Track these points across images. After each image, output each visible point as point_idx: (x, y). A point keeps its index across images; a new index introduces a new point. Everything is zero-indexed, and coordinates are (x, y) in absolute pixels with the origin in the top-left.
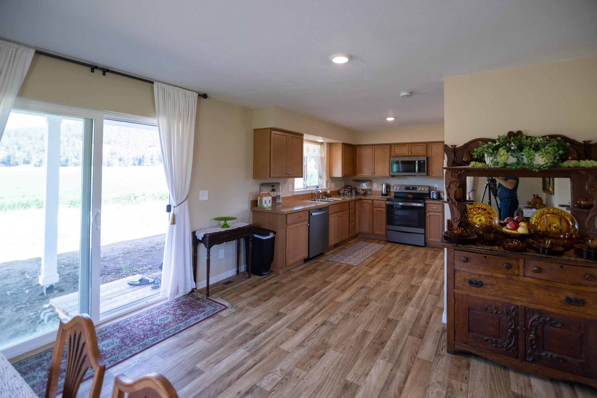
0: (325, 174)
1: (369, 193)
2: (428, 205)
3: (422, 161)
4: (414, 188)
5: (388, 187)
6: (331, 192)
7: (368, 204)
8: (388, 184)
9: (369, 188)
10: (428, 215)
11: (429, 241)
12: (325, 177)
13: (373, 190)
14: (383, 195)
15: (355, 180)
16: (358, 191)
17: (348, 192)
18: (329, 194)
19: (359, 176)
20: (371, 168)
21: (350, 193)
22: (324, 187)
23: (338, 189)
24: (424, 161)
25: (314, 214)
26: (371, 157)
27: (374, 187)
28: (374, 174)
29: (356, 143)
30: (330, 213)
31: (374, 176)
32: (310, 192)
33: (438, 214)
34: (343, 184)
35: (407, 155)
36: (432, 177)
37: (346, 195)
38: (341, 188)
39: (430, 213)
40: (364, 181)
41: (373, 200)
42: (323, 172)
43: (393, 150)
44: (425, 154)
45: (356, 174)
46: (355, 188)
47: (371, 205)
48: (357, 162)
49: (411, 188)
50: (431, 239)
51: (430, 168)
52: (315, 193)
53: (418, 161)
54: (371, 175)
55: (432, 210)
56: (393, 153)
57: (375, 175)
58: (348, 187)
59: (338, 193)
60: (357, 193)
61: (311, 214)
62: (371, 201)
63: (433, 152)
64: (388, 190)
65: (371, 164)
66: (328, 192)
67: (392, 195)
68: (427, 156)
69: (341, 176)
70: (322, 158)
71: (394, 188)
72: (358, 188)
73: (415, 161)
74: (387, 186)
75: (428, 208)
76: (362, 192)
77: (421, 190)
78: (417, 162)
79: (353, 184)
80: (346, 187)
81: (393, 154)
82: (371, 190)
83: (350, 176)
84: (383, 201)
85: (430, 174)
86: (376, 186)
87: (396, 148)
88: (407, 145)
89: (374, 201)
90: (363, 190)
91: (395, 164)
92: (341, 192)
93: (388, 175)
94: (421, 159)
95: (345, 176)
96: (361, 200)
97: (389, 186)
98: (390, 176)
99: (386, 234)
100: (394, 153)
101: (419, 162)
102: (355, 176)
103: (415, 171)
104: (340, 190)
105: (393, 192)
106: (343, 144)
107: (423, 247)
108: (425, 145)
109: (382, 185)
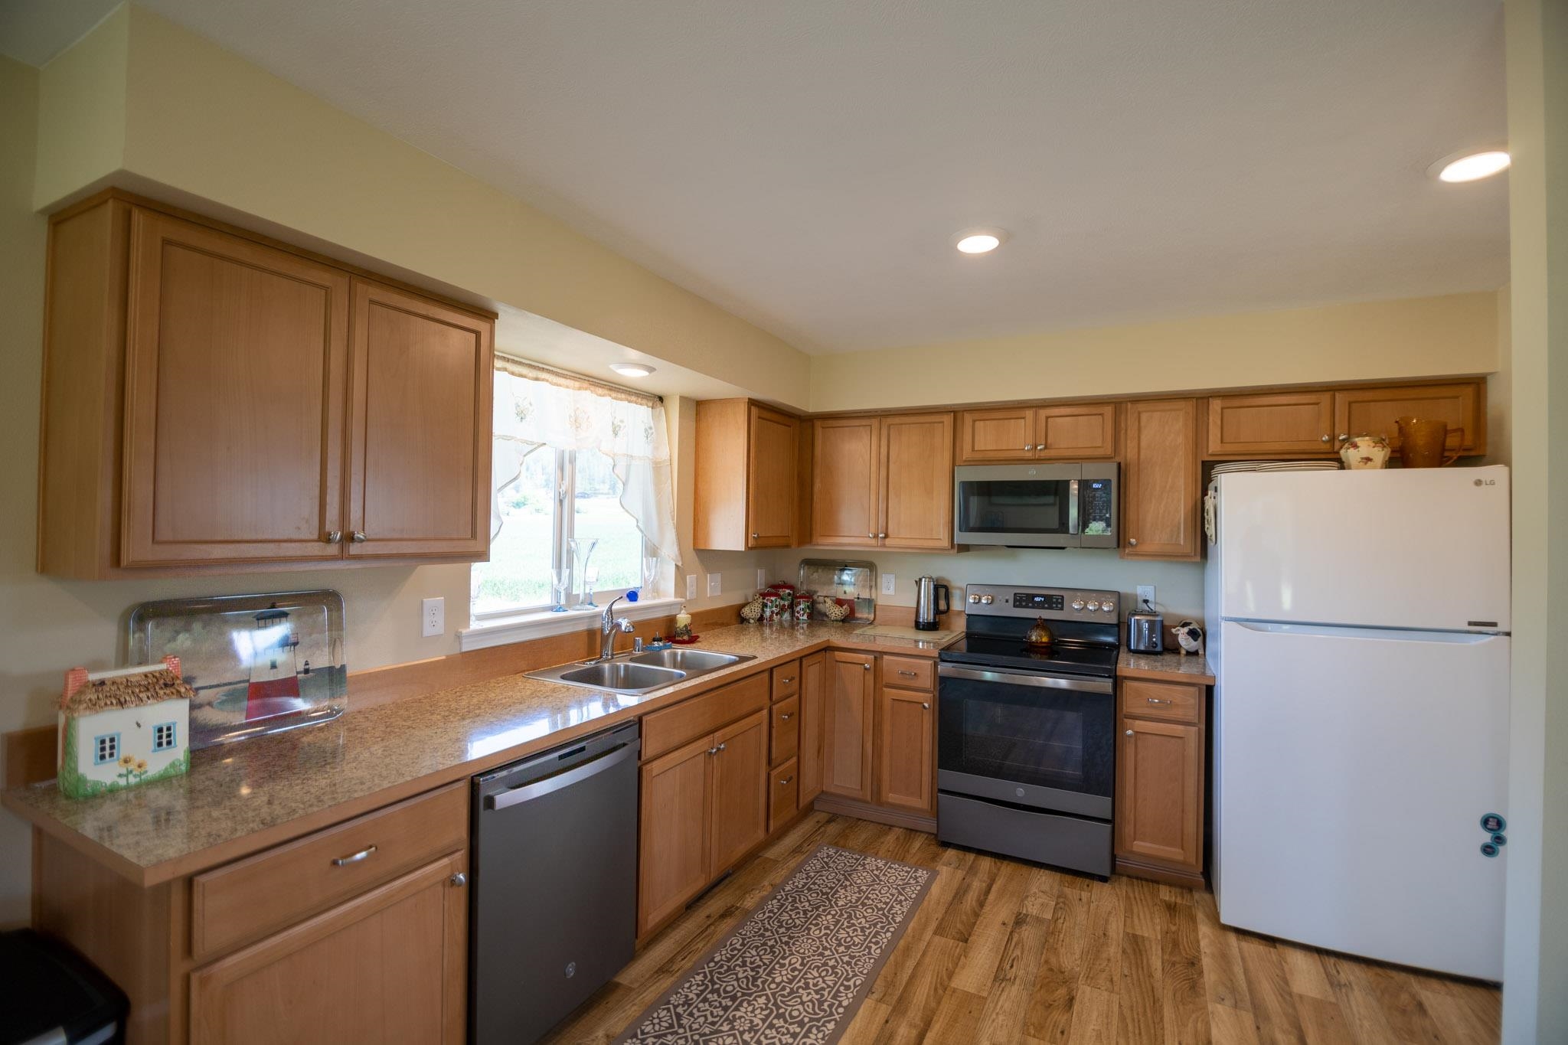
0: (670, 536)
1: (865, 616)
2: (1129, 685)
3: (1097, 481)
4: (1053, 600)
5: (942, 592)
6: (694, 615)
7: (860, 669)
8: (943, 579)
9: (865, 595)
10: (1129, 732)
11: (1132, 852)
12: (670, 550)
13: (880, 602)
14: (919, 626)
15: (809, 563)
16: (821, 607)
17: (783, 609)
18: (687, 629)
19: (825, 545)
20: (873, 511)
21: (786, 616)
22: (668, 594)
23: (734, 599)
24: (1106, 483)
25: (506, 799)
26: (874, 468)
27: (885, 592)
28: (886, 536)
29: (811, 405)
30: (648, 751)
31: (884, 546)
32: (582, 627)
33: (1179, 729)
34: (760, 579)
35: (1029, 455)
36: (1137, 555)
37: (771, 626)
38: (750, 592)
39: (1140, 725)
40: (843, 566)
41: (878, 655)
42: (661, 527)
43: (968, 437)
44: (1108, 450)
45: (811, 535)
46: (809, 596)
47: (870, 678)
48: (817, 486)
49: (1037, 599)
50: (1141, 846)
51: (1132, 515)
52: (602, 630)
53: (1080, 482)
54: (873, 542)
55: (1146, 711)
56: (967, 447)
57: (888, 542)
58: (781, 592)
59: (734, 619)
60: (816, 617)
61: (490, 802)
62: (871, 657)
63: (1143, 444)
64: (942, 606)
65: (873, 498)
66: (683, 619)
67: (959, 627)
68: (1118, 459)
69: (741, 547)
70: (657, 467)
71: (964, 599)
72: (822, 592)
73: (1066, 484)
74: (936, 588)
75: (1132, 700)
76: (836, 612)
77: (1085, 608)
78: (1074, 487)
79: (800, 576)
80: (774, 589)
81: (966, 453)
82: (870, 602)
83: (788, 546)
84: (922, 661)
85: (1133, 541)
86: (892, 587)
87: (979, 425)
88: (1029, 414)
89: (886, 657)
90: (839, 602)
91: (973, 495)
92: (746, 611)
93: (945, 543)
94: (1091, 471)
95: (760, 546)
96: (828, 654)
97: (946, 588)
98: (953, 546)
99: (936, 811)
100: (970, 447)
101: (1084, 485)
102: (808, 547)
103: (1063, 527)
104: (743, 606)
105: (960, 613)
106: (753, 403)
107: (1104, 879)
108: (1108, 411)
109: (918, 583)
